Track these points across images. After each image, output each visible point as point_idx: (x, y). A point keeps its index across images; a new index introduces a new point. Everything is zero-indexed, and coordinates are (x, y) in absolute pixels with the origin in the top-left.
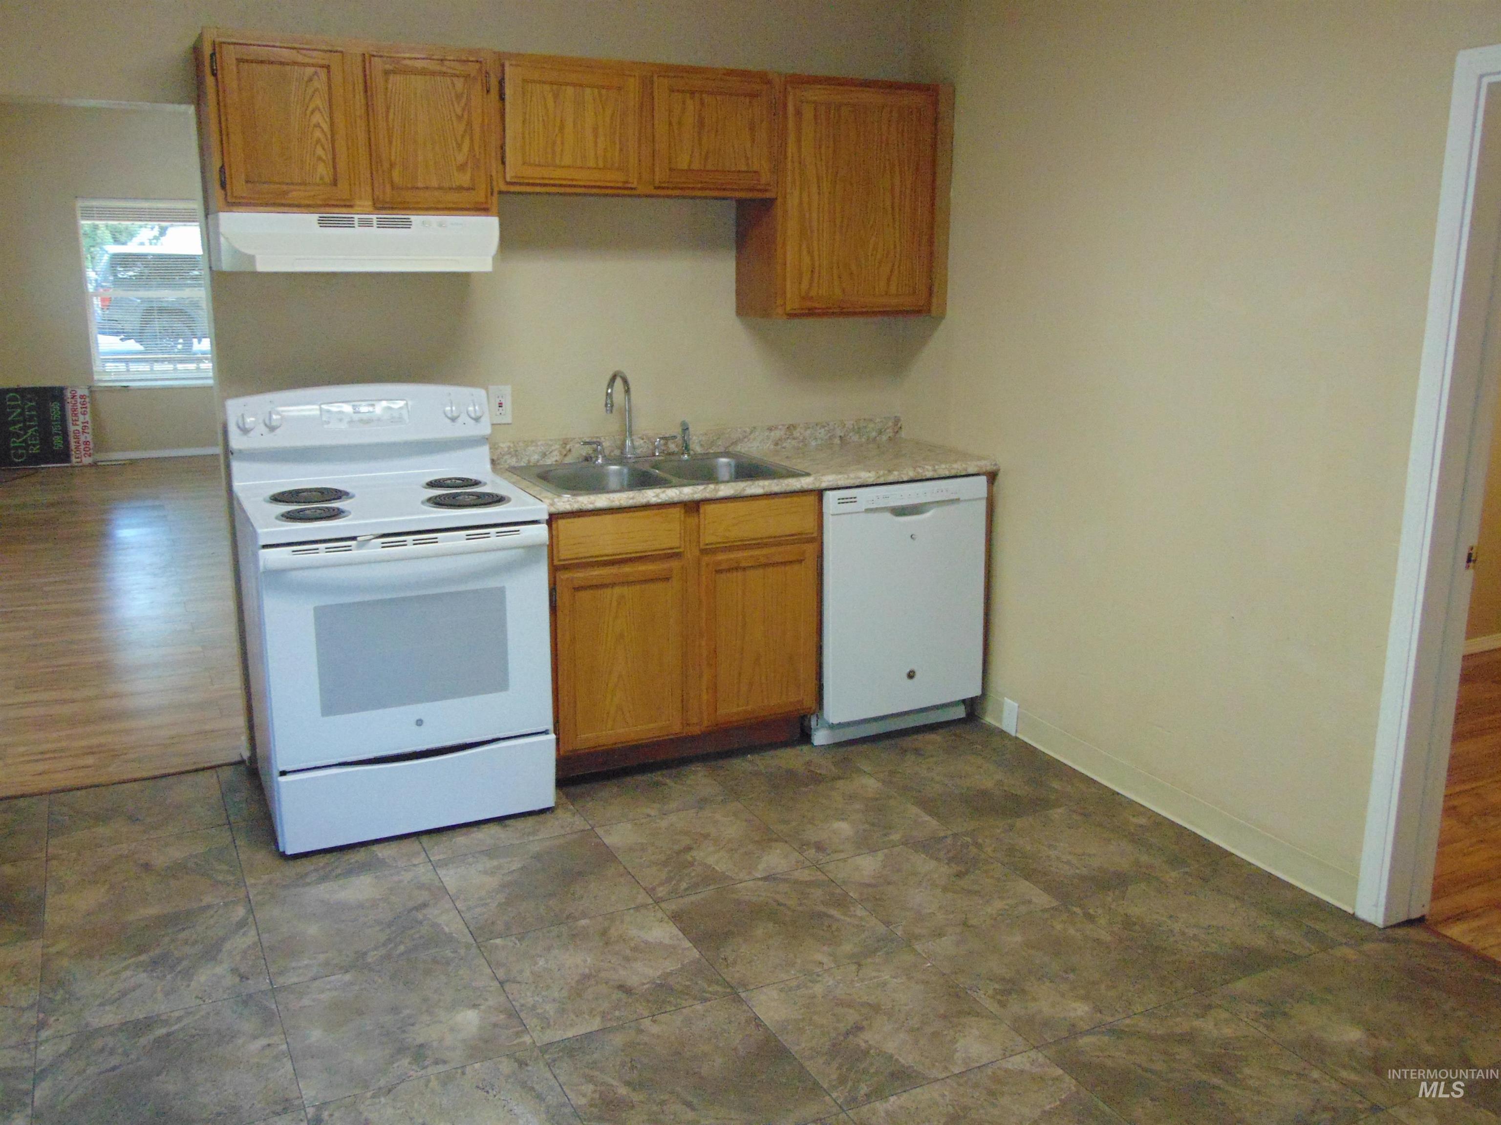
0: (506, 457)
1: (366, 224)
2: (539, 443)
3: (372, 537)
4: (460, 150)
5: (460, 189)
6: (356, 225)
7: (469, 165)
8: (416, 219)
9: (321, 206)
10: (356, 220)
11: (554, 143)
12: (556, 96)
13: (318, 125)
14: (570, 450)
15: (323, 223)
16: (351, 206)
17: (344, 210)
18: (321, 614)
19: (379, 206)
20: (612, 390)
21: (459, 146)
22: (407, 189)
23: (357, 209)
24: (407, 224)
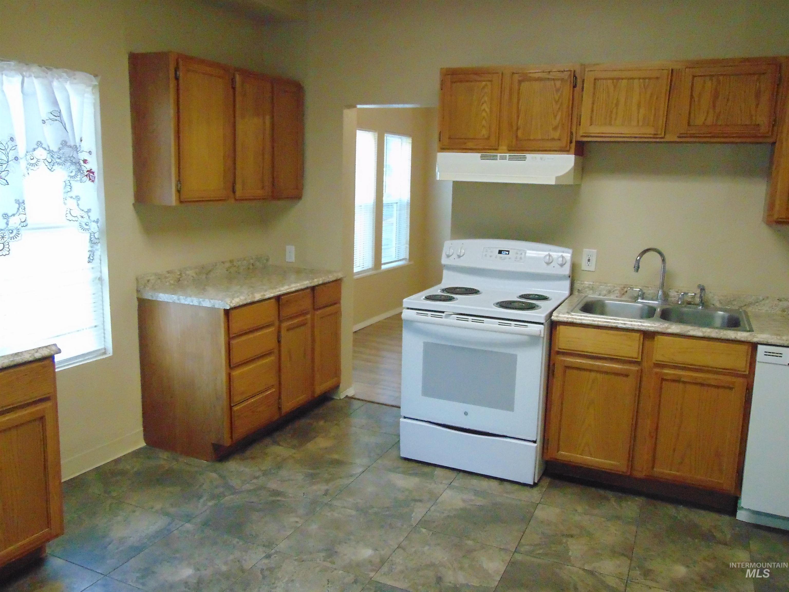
0: (587, 289)
1: (503, 158)
2: (609, 285)
3: (453, 313)
4: (555, 119)
5: (553, 139)
6: (498, 159)
7: (560, 127)
8: (529, 156)
9: (482, 149)
10: (498, 156)
11: (611, 112)
12: (615, 87)
13: (484, 110)
14: (626, 292)
15: (483, 158)
16: (496, 149)
17: (494, 151)
18: (427, 346)
19: (510, 150)
20: (640, 258)
21: (555, 116)
22: (525, 140)
23: (499, 151)
24: (524, 158)
